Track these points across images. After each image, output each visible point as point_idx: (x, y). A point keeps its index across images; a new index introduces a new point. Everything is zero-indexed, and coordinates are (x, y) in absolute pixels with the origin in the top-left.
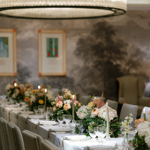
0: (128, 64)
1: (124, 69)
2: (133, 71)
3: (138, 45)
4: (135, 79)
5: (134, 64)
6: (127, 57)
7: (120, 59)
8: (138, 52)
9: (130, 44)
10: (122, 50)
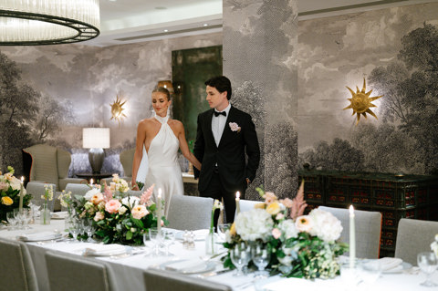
0: (40, 126)
1: (35, 134)
2: (49, 137)
3: (54, 97)
4: (52, 150)
5: (48, 126)
6: (39, 115)
7: (28, 117)
8: (54, 108)
9: (43, 95)
10: (30, 102)
